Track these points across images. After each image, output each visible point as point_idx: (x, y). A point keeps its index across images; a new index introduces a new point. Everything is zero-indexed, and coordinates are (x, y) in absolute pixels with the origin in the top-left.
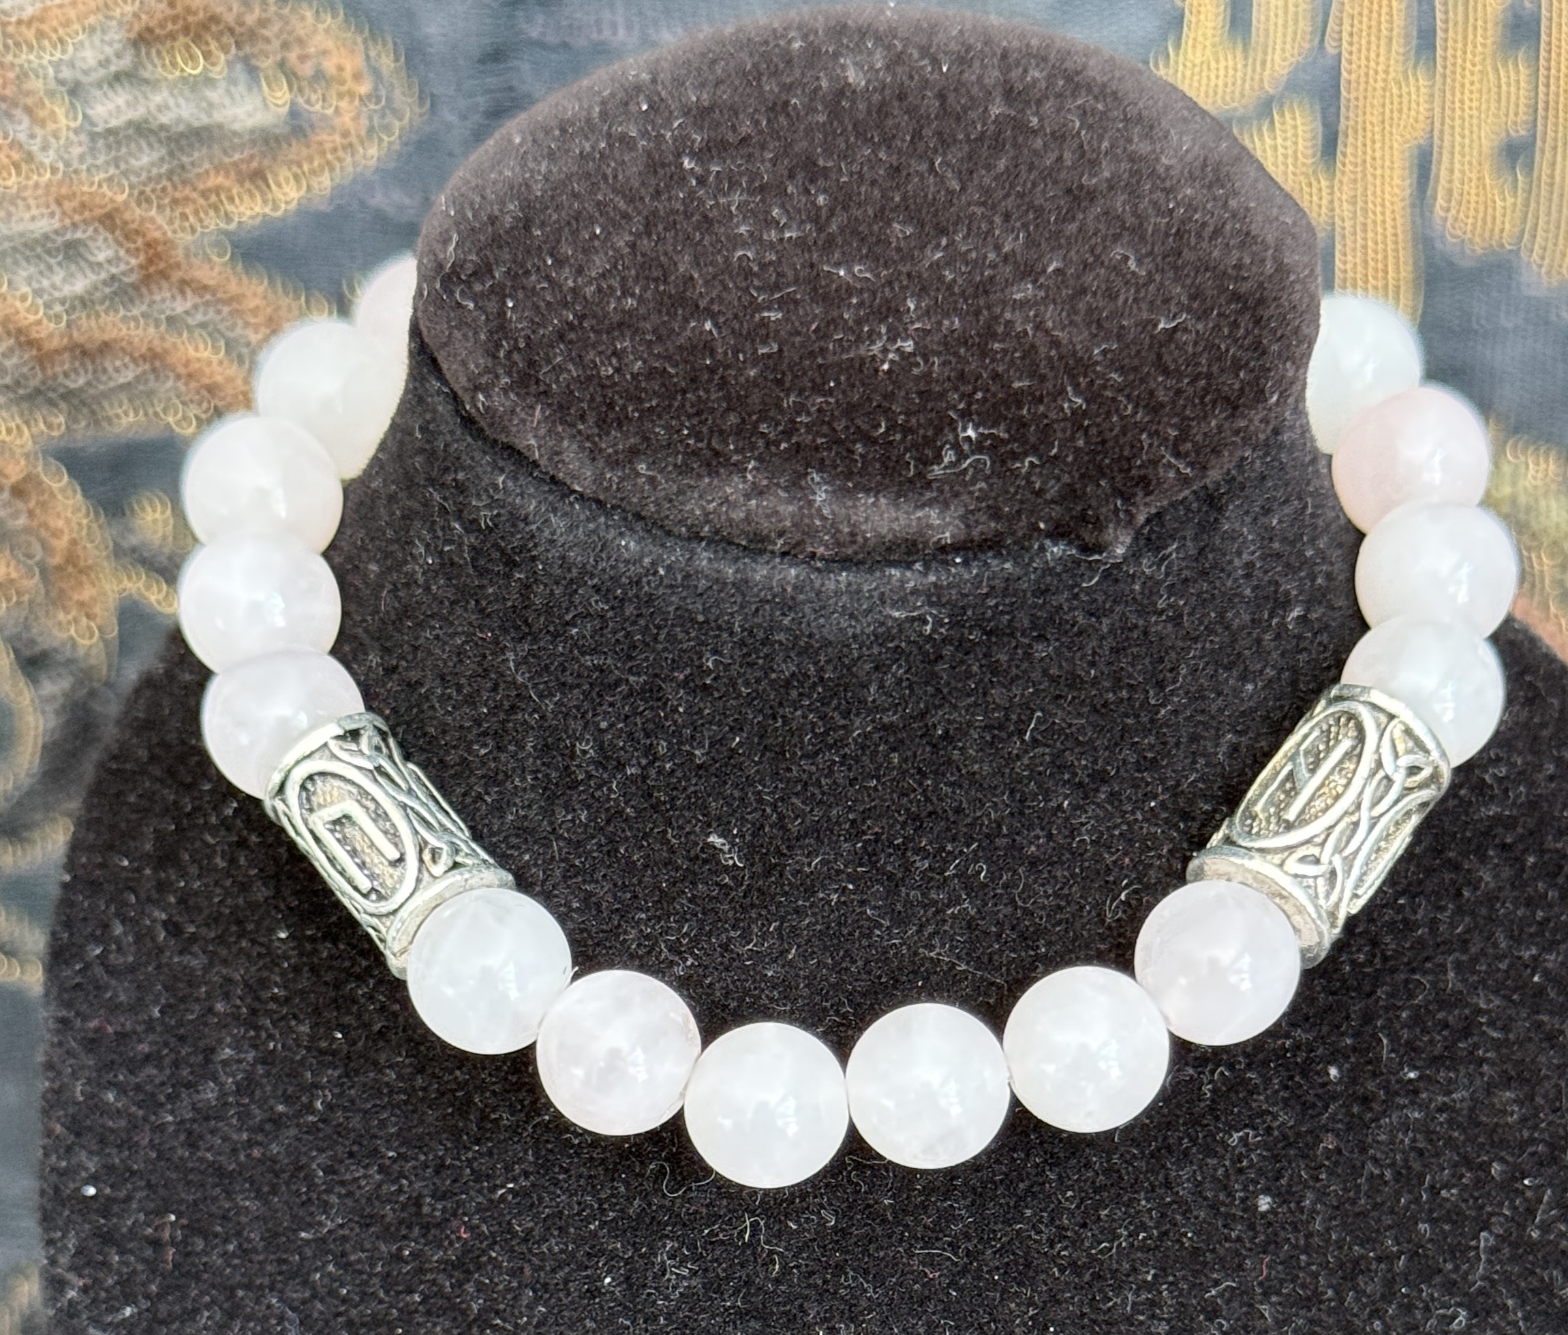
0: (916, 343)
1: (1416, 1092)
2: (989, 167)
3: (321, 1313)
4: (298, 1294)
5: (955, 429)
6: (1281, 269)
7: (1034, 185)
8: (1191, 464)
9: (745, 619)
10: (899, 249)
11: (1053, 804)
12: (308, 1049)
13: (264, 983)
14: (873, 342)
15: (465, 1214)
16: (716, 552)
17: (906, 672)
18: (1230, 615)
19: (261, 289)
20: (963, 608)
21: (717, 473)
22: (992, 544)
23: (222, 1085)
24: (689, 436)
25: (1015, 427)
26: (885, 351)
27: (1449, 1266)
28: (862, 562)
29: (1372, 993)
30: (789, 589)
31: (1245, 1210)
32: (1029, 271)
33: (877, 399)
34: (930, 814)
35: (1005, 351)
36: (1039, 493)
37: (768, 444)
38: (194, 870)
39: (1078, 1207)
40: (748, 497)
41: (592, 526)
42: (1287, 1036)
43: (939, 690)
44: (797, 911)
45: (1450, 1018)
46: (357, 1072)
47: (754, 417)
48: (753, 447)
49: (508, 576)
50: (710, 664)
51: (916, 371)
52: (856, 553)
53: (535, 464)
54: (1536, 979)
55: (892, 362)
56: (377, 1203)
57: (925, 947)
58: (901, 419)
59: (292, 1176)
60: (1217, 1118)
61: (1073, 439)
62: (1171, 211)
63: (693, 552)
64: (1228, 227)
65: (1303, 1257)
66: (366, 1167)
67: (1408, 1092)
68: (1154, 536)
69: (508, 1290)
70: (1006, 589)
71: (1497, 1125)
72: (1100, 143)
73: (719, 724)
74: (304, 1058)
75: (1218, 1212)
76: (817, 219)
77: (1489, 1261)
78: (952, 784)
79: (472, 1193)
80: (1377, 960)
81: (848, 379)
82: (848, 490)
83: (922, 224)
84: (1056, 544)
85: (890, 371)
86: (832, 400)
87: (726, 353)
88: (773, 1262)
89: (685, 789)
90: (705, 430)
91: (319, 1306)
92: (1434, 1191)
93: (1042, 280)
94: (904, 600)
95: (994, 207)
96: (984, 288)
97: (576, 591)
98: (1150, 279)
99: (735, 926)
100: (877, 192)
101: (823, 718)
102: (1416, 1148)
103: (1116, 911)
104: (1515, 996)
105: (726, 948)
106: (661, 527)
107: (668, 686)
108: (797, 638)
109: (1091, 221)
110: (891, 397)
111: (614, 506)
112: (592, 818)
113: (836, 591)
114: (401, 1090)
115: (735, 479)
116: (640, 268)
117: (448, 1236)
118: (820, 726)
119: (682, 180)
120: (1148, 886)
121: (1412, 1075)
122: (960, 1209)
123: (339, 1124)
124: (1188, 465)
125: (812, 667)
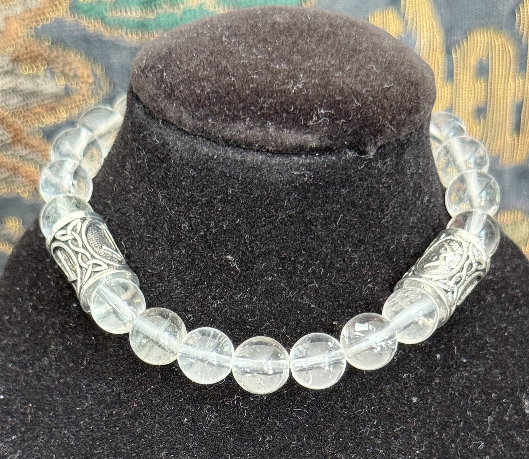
0: (303, 86)
1: (466, 367)
2: (325, 43)
3: (83, 436)
4: (74, 430)
5: (317, 111)
7: (341, 48)
8: (397, 128)
9: (243, 175)
10: (296, 62)
11: (345, 249)
12: (82, 344)
13: (67, 323)
14: (289, 85)
15: (135, 398)
16: (234, 150)
17: (298, 195)
18: (406, 190)
20: (318, 172)
21: (236, 122)
22: (329, 149)
23: (50, 359)
24: (226, 110)
25: (337, 110)
26: (293, 87)
27: (478, 427)
28: (284, 154)
29: (451, 331)
30: (259, 163)
31: (408, 402)
32: (340, 69)
33: (290, 101)
34: (304, 249)
35: (333, 89)
36: (346, 131)
37: (253, 113)
38: (42, 288)
39: (351, 396)
40: (246, 130)
41: (192, 143)
43: (308, 203)
44: (257, 284)
45: (477, 344)
46: (99, 350)
47: (249, 105)
48: (248, 114)
49: (161, 167)
50: (230, 192)
51: (303, 93)
52: (283, 149)
53: (173, 124)
54: (506, 334)
55: (295, 90)
56: (104, 396)
57: (301, 299)
58: (298, 107)
59: (74, 388)
60: (399, 369)
61: (356, 115)
62: (387, 57)
63: (226, 151)
64: (406, 63)
65: (428, 420)
66: (101, 384)
67: (463, 367)
68: (382, 154)
69: (150, 425)
70: (333, 166)
71: (494, 381)
72: (362, 39)
73: (233, 215)
74: (80, 347)
75: (399, 402)
76: (268, 53)
77: (491, 427)
78: (312, 239)
79: (138, 391)
80: (453, 320)
81: (281, 95)
82: (281, 128)
83: (303, 56)
84: (350, 151)
85: (295, 93)
86: (275, 100)
87: (239, 87)
88: (244, 412)
89: (220, 239)
90: (232, 108)
91: (82, 433)
92: (472, 401)
93: (345, 72)
94: (298, 168)
95: (327, 53)
96: (325, 72)
97: (184, 169)
98: (381, 73)
99: (235, 289)
100: (288, 48)
101: (269, 212)
102: (466, 386)
103: (366, 291)
104: (499, 339)
105: (232, 297)
106: (215, 142)
107: (215, 202)
108: (261, 182)
109: (360, 58)
110: (296, 100)
111: (199, 136)
112: (187, 252)
113: (275, 164)
114: (115, 355)
115: (242, 124)
116: (209, 64)
117: (129, 406)
118: (267, 215)
119: (222, 43)
120: (377, 283)
121: (465, 361)
122: (310, 394)
123: (92, 369)
124: (394, 128)
125: (266, 193)
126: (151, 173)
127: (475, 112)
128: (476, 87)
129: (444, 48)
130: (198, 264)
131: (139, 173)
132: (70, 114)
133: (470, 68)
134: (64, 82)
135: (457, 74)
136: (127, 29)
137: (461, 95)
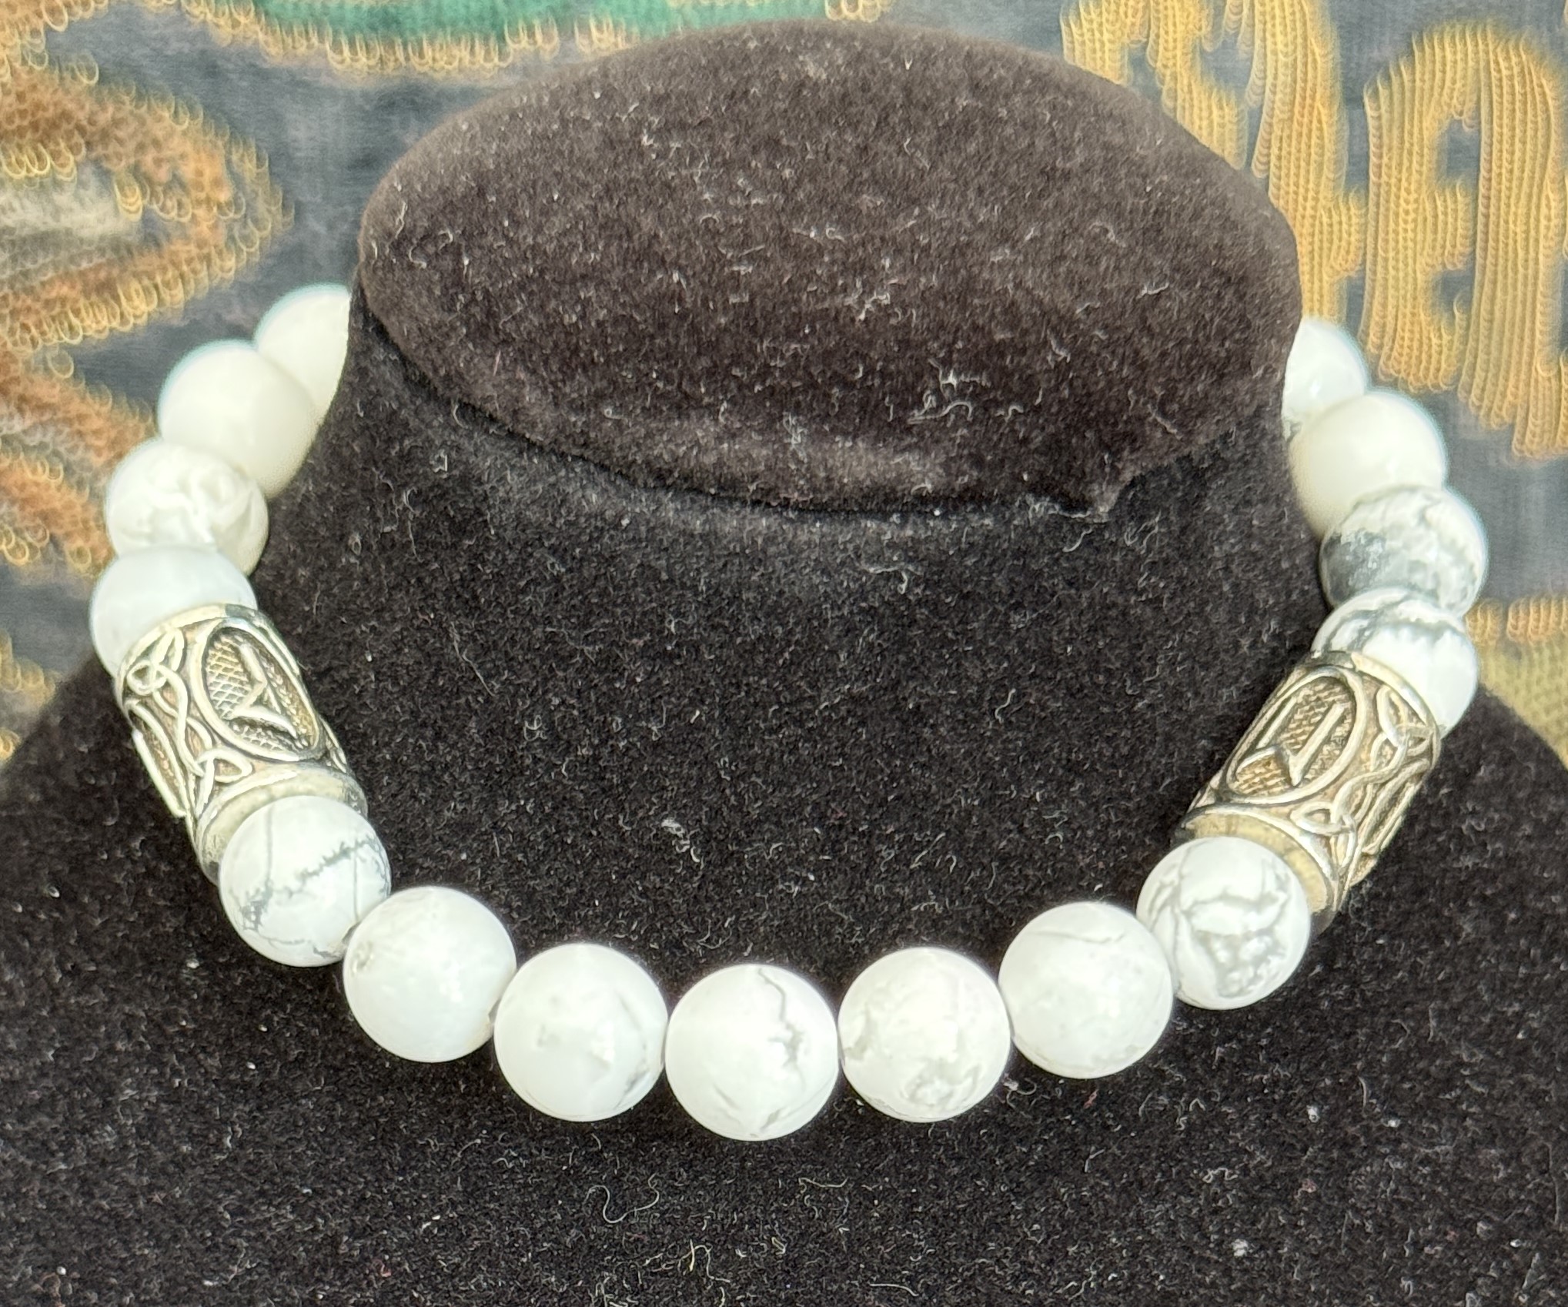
0: (893, 297)
1: (1398, 1141)
2: (958, 150)
5: (936, 377)
6: (1262, 252)
7: (1007, 166)
8: (1180, 425)
9: (712, 576)
10: (869, 216)
11: (1025, 795)
12: (217, 1082)
13: (170, 1018)
14: (848, 295)
15: (386, 1252)
16: (683, 502)
17: (879, 637)
18: (1208, 608)
19: (105, 409)
20: (942, 565)
21: (688, 417)
22: (973, 497)
23: (120, 1128)
24: (658, 379)
25: (997, 376)
26: (861, 303)
28: (837, 512)
29: (1352, 1034)
30: (760, 541)
31: (1220, 1254)
32: (1006, 237)
33: (853, 347)
34: (899, 798)
35: (985, 306)
36: (1025, 441)
37: (740, 388)
39: (1045, 1242)
40: (719, 439)
41: (552, 479)
42: (1265, 1072)
43: (911, 660)
44: (754, 905)
45: (1433, 1069)
46: (270, 1104)
47: (727, 362)
48: (725, 390)
49: (456, 547)
50: (672, 628)
51: (893, 321)
52: (832, 499)
53: (492, 419)
54: (1520, 1036)
55: (869, 313)
56: (289, 1245)
58: (879, 365)
59: (196, 1221)
60: (1192, 1154)
61: (1057, 389)
62: (1149, 194)
63: (659, 503)
64: (1207, 211)
66: (277, 1207)
67: (1388, 1142)
68: (1136, 504)
70: (986, 547)
71: (1482, 1183)
72: (1072, 133)
73: (679, 697)
74: (213, 1093)
75: (1191, 1256)
76: (785, 190)
78: (923, 766)
79: (394, 1229)
80: (1357, 1000)
81: (824, 327)
82: (825, 434)
83: (893, 196)
84: (1039, 500)
85: (866, 321)
86: (807, 346)
87: (695, 302)
88: (719, 1294)
89: (639, 770)
90: (675, 373)
92: (1417, 1247)
93: (1020, 246)
94: (880, 554)
95: (966, 184)
96: (960, 250)
97: (531, 555)
98: (1131, 250)
99: (689, 921)
100: (843, 168)
101: (789, 688)
102: (1398, 1201)
104: (1500, 1052)
105: (678, 945)
106: (625, 477)
107: (625, 656)
108: (765, 597)
109: (1067, 197)
110: (871, 344)
111: (575, 458)
112: (540, 806)
113: (809, 543)
114: (319, 1120)
115: (707, 421)
116: (602, 227)
117: (366, 1276)
118: (786, 697)
119: (642, 154)
121: (1393, 1123)
122: (920, 1240)
123: (250, 1162)
124: (1174, 425)
125: (780, 630)
126: (427, 563)
127: (1434, 289)
128: (1440, 209)
129: (1338, 86)
130: (574, 845)
131: (389, 561)
132: (161, 301)
133: (1422, 148)
134: (140, 203)
135: (1380, 167)
136: (336, 33)
137: (1391, 236)
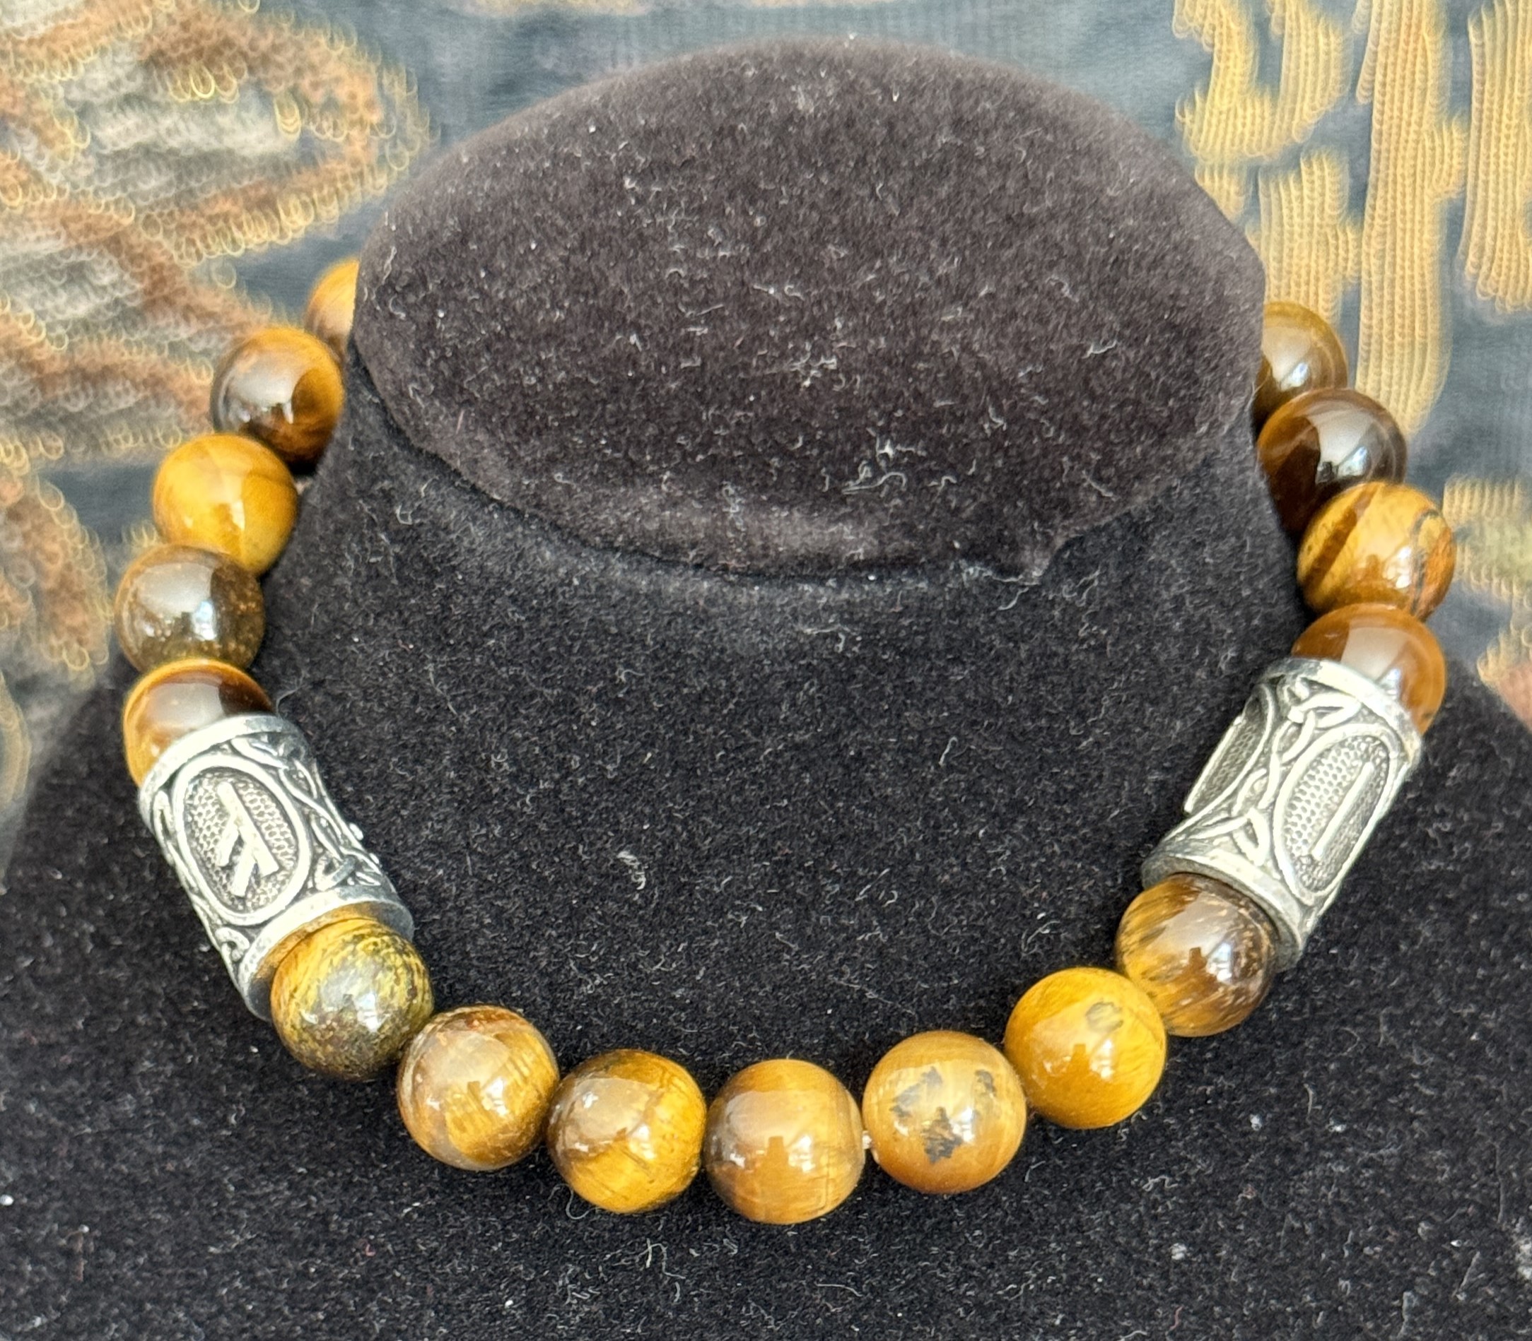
0: (840, 361)
1: (1342, 1146)
2: (930, 193)
3: (226, 1328)
4: (204, 1309)
5: (872, 447)
6: (1220, 300)
7: (974, 212)
8: (1114, 490)
9: (658, 632)
10: (831, 270)
11: (967, 832)
12: (224, 1062)
13: (184, 997)
14: (797, 359)
15: (371, 1232)
16: (630, 563)
17: (818, 691)
18: (1156, 648)
19: (266, 318)
20: (876, 625)
21: (633, 484)
22: (906, 563)
23: (139, 1097)
24: (606, 446)
25: (933, 445)
26: (808, 367)
27: (1370, 1325)
28: (776, 577)
29: (1300, 1043)
30: (701, 602)
31: (1158, 1259)
32: (961, 296)
33: (796, 415)
34: (841, 837)
35: (928, 371)
36: (955, 511)
37: (685, 455)
38: (122, 884)
39: (986, 1246)
40: (662, 507)
41: (509, 535)
42: (1209, 1083)
43: (851, 711)
44: (705, 932)
45: (1381, 1073)
46: (271, 1087)
47: (673, 429)
48: (669, 458)
49: (429, 586)
50: (623, 677)
51: (837, 388)
52: (768, 567)
53: (457, 474)
54: (1474, 1037)
55: (814, 378)
56: (286, 1220)
57: (835, 974)
58: (819, 436)
59: (204, 1190)
60: (1132, 1163)
61: (991, 459)
62: (1111, 242)
63: (607, 563)
64: (1168, 258)
65: (1217, 1309)
66: (277, 1183)
67: (1334, 1146)
68: (1074, 562)
69: (411, 1309)
70: (921, 608)
71: (1426, 1184)
72: (1045, 173)
73: (632, 739)
74: (221, 1071)
75: (1130, 1259)
76: (753, 240)
77: (1412, 1323)
78: (866, 808)
79: (379, 1211)
80: (1306, 1010)
81: (768, 394)
82: (762, 503)
83: (856, 245)
84: (972, 565)
85: (811, 387)
86: (751, 414)
87: (648, 367)
88: (674, 1289)
89: (597, 804)
90: (623, 440)
91: (224, 1321)
92: (1357, 1247)
93: (972, 303)
94: (816, 617)
95: (931, 233)
96: (913, 310)
97: (493, 602)
98: (1083, 305)
99: (645, 945)
100: (815, 215)
101: (734, 735)
102: (1339, 1204)
103: (1031, 945)
104: (1451, 1055)
105: (635, 968)
106: (575, 536)
107: (581, 700)
108: (709, 652)
109: (1028, 248)
110: (811, 413)
111: (531, 516)
112: (506, 833)
113: (748, 605)
114: (312, 1106)
115: (651, 489)
116: (571, 282)
117: (353, 1255)
118: (731, 743)
119: (622, 197)
120: (1067, 922)
121: (1339, 1129)
122: (865, 1242)
123: (252, 1139)
124: (1109, 489)
125: (724, 683)
126: (405, 598)
130: (538, 871)
131: (374, 590)
132: (317, 217)
134: (299, 124)
